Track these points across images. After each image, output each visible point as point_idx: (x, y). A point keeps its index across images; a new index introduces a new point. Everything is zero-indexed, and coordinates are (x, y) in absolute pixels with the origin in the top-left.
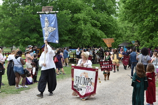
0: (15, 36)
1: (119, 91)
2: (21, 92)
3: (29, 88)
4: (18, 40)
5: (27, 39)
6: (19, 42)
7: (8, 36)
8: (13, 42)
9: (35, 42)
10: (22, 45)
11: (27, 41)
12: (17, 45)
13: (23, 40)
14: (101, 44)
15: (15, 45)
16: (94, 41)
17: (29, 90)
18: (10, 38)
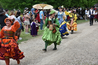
0: (15, 1)
1: (94, 40)
2: (22, 42)
3: (27, 40)
4: (18, 4)
5: (24, 3)
6: (18, 6)
7: (10, 2)
8: (13, 6)
9: (30, 6)
10: (20, 8)
11: (24, 5)
12: (17, 8)
13: (21, 4)
14: (80, 5)
15: (15, 8)
16: (74, 3)
17: (27, 41)
18: (11, 3)
